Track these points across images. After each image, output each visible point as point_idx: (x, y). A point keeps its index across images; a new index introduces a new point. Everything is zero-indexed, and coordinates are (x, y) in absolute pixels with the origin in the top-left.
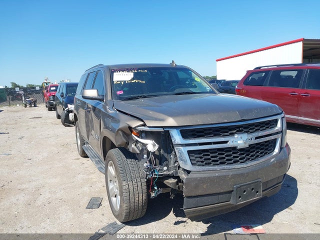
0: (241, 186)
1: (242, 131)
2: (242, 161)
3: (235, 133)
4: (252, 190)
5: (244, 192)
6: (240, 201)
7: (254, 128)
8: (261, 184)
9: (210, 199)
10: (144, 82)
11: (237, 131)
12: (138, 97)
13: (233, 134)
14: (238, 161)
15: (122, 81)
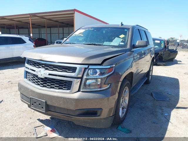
0: (32, 98)
1: (44, 67)
5: (35, 103)
6: (33, 107)
7: (53, 68)
8: (45, 104)
10: (83, 36)
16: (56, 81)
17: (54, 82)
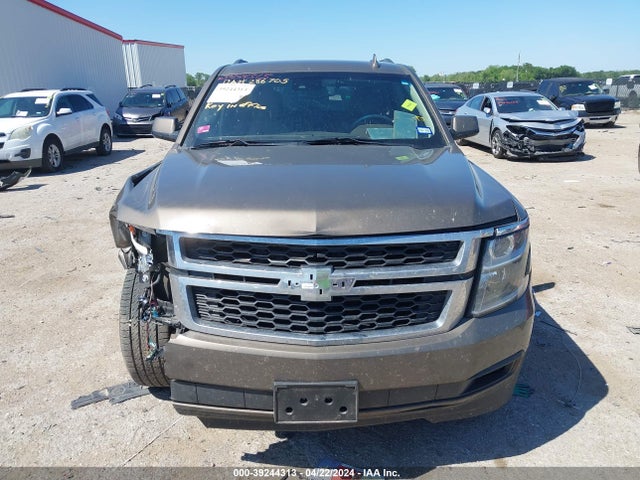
0: (289, 387)
1: (323, 260)
2: (314, 329)
3: (304, 263)
4: (328, 400)
5: (305, 401)
6: (290, 418)
7: (363, 259)
8: (356, 394)
9: (224, 395)
10: (264, 108)
11: (309, 260)
12: (228, 142)
13: (298, 264)
14: (303, 329)
15: (221, 104)
16: (382, 302)
17: (373, 307)
